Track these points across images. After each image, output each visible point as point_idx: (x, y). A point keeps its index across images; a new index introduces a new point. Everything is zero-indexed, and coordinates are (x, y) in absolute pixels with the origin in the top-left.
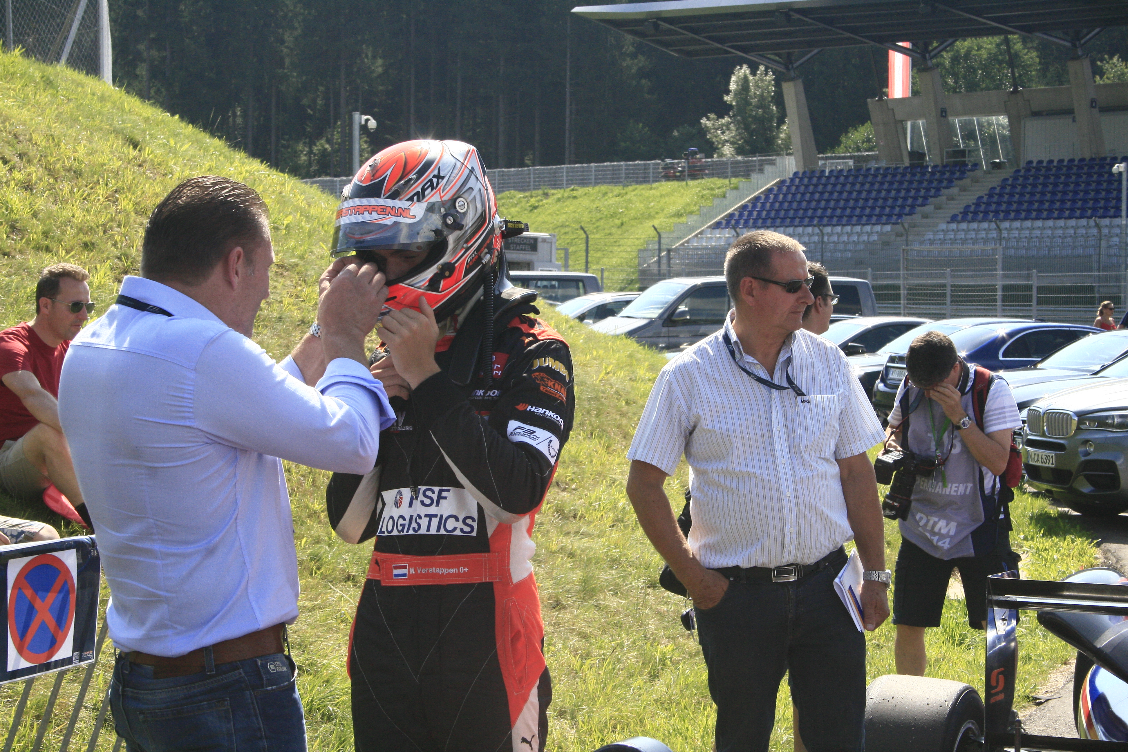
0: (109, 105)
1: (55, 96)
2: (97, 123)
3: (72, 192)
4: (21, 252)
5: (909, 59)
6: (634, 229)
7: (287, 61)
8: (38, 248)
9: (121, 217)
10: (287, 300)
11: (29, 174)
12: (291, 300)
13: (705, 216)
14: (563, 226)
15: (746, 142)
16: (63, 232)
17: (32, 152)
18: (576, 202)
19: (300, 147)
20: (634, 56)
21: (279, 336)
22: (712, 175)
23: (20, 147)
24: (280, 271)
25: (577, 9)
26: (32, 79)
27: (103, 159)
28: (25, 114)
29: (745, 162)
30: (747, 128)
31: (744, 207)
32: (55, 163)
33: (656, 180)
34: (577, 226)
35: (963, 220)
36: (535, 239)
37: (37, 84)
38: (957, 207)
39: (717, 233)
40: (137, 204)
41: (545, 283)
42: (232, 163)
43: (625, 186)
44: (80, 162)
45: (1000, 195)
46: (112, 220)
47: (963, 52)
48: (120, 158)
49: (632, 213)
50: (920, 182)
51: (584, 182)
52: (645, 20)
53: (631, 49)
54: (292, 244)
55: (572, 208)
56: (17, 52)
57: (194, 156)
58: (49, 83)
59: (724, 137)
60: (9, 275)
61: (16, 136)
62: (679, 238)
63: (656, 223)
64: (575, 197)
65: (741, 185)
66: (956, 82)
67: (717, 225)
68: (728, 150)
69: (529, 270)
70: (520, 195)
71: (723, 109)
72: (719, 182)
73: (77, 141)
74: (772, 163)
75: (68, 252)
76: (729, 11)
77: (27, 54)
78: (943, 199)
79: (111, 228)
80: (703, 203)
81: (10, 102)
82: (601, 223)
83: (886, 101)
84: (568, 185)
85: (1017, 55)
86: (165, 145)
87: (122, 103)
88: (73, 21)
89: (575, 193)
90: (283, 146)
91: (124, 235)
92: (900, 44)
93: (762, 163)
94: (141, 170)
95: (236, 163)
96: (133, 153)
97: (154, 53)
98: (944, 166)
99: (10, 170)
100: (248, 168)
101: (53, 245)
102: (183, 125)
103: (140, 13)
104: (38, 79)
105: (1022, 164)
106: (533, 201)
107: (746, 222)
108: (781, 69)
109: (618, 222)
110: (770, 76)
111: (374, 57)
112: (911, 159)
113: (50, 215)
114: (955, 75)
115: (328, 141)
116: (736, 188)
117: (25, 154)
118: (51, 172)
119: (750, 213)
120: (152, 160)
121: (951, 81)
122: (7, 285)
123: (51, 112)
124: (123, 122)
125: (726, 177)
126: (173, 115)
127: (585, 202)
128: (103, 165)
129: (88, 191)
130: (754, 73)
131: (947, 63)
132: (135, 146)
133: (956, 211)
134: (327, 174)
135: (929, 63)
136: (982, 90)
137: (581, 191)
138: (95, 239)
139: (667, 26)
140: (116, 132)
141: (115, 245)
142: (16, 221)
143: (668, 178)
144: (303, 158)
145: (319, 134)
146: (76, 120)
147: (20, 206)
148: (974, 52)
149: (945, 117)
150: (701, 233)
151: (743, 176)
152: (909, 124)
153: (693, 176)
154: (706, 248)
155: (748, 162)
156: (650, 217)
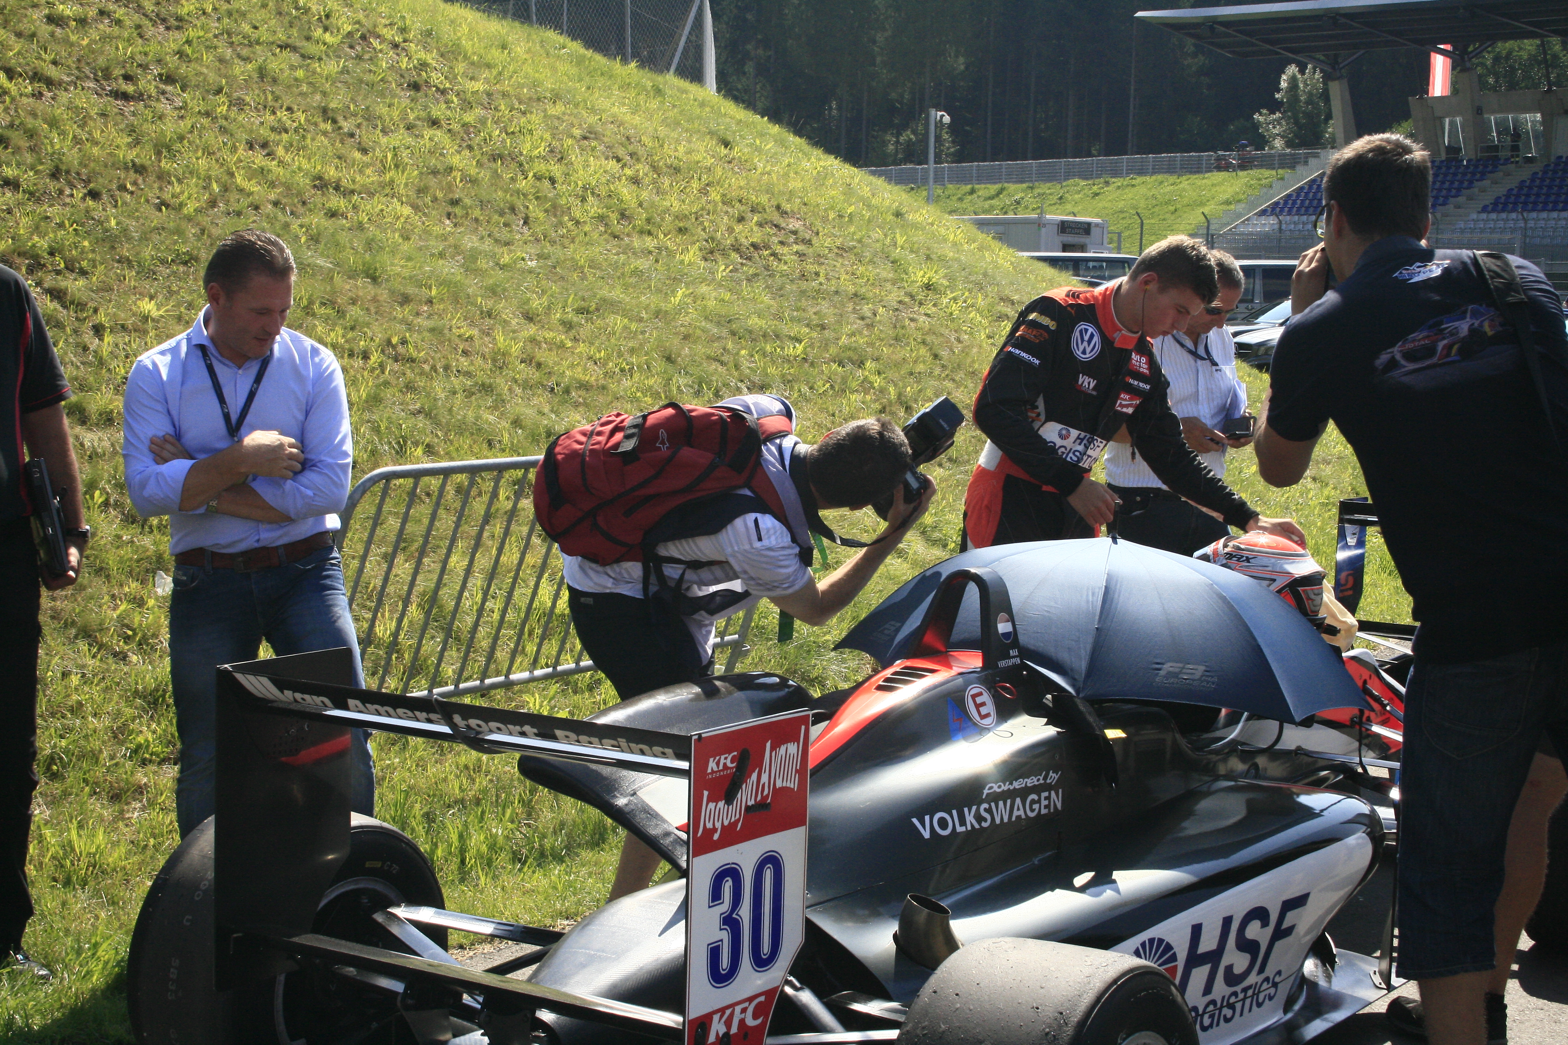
0: (708, 109)
1: (663, 103)
2: (696, 125)
3: (671, 185)
4: (628, 235)
5: (1449, 61)
6: (1185, 215)
7: (878, 60)
8: (641, 232)
9: (710, 207)
10: (843, 277)
11: (638, 171)
12: (847, 277)
13: (1252, 205)
14: (1122, 212)
15: (1296, 136)
16: (663, 219)
17: (641, 151)
18: (1136, 189)
19: (888, 137)
20: (1195, 55)
21: (835, 307)
22: (1261, 166)
23: (631, 148)
24: (840, 252)
25: (1139, 14)
26: (644, 88)
27: (699, 157)
28: (637, 120)
29: (1291, 155)
30: (1296, 122)
31: (1289, 196)
32: (658, 161)
33: (1209, 170)
34: (1133, 212)
35: (1493, 211)
36: (1089, 224)
37: (648, 92)
38: (1488, 199)
39: (1263, 220)
40: (724, 195)
41: (1095, 264)
42: (809, 160)
43: (1179, 176)
44: (680, 160)
45: (1530, 188)
46: (702, 209)
47: (1504, 53)
48: (713, 156)
49: (1186, 201)
50: (1455, 174)
51: (1142, 172)
52: (1203, 24)
53: (1192, 49)
54: (852, 230)
55: (1130, 196)
56: (633, 65)
57: (776, 154)
58: (658, 91)
59: (1276, 131)
60: (618, 254)
61: (628, 138)
62: (1228, 224)
63: (1206, 210)
64: (1133, 186)
65: (1286, 176)
66: (1496, 82)
67: (1263, 213)
68: (1278, 143)
69: (1082, 252)
70: (1083, 183)
71: (1274, 106)
72: (1267, 173)
73: (678, 142)
74: (1316, 156)
75: (665, 235)
76: (1280, 16)
77: (642, 65)
78: (1476, 190)
79: (702, 216)
80: (1250, 192)
81: (624, 109)
82: (1156, 209)
83: (1426, 99)
84: (1128, 174)
85: (1555, 57)
86: (751, 145)
87: (719, 108)
88: (681, 35)
89: (1134, 182)
90: (873, 136)
91: (712, 222)
92: (1442, 46)
93: (1307, 156)
94: (732, 165)
95: (813, 160)
96: (724, 151)
97: (760, 52)
98: (1478, 160)
99: (622, 167)
100: (822, 163)
101: (654, 230)
102: (770, 126)
103: (749, 16)
104: (649, 88)
105: (1553, 159)
106: (1095, 188)
107: (1290, 209)
108: (1328, 69)
109: (1172, 208)
110: (1318, 75)
111: (957, 56)
112: (1447, 153)
113: (653, 205)
114: (1497, 76)
115: (914, 132)
116: (1282, 179)
117: (635, 154)
118: (655, 168)
119: (1294, 202)
120: (740, 157)
121: (1491, 80)
122: (616, 262)
123: (658, 116)
124: (718, 125)
125: (1273, 169)
126: (762, 117)
127: (1143, 190)
128: (698, 162)
129: (684, 184)
130: (1302, 71)
131: (1489, 63)
132: (726, 144)
133: (1487, 203)
134: (911, 162)
135: (1468, 65)
136: (1521, 88)
137: (1139, 180)
138: (688, 224)
139: (1223, 29)
140: (711, 133)
141: (704, 230)
142: (625, 210)
143: (1219, 168)
144: (891, 147)
145: (903, 127)
146: (678, 124)
147: (628, 197)
148: (1515, 54)
149: (1481, 114)
150: (1247, 220)
151: (1289, 168)
152: (1447, 120)
153: (1243, 167)
154: (1251, 234)
155: (1294, 154)
156: (1202, 204)
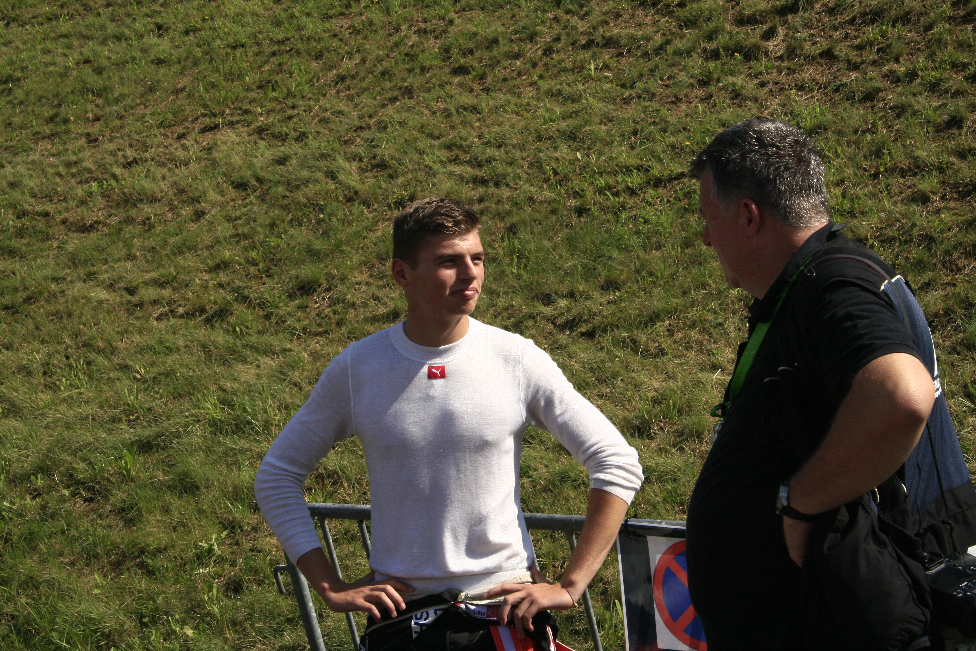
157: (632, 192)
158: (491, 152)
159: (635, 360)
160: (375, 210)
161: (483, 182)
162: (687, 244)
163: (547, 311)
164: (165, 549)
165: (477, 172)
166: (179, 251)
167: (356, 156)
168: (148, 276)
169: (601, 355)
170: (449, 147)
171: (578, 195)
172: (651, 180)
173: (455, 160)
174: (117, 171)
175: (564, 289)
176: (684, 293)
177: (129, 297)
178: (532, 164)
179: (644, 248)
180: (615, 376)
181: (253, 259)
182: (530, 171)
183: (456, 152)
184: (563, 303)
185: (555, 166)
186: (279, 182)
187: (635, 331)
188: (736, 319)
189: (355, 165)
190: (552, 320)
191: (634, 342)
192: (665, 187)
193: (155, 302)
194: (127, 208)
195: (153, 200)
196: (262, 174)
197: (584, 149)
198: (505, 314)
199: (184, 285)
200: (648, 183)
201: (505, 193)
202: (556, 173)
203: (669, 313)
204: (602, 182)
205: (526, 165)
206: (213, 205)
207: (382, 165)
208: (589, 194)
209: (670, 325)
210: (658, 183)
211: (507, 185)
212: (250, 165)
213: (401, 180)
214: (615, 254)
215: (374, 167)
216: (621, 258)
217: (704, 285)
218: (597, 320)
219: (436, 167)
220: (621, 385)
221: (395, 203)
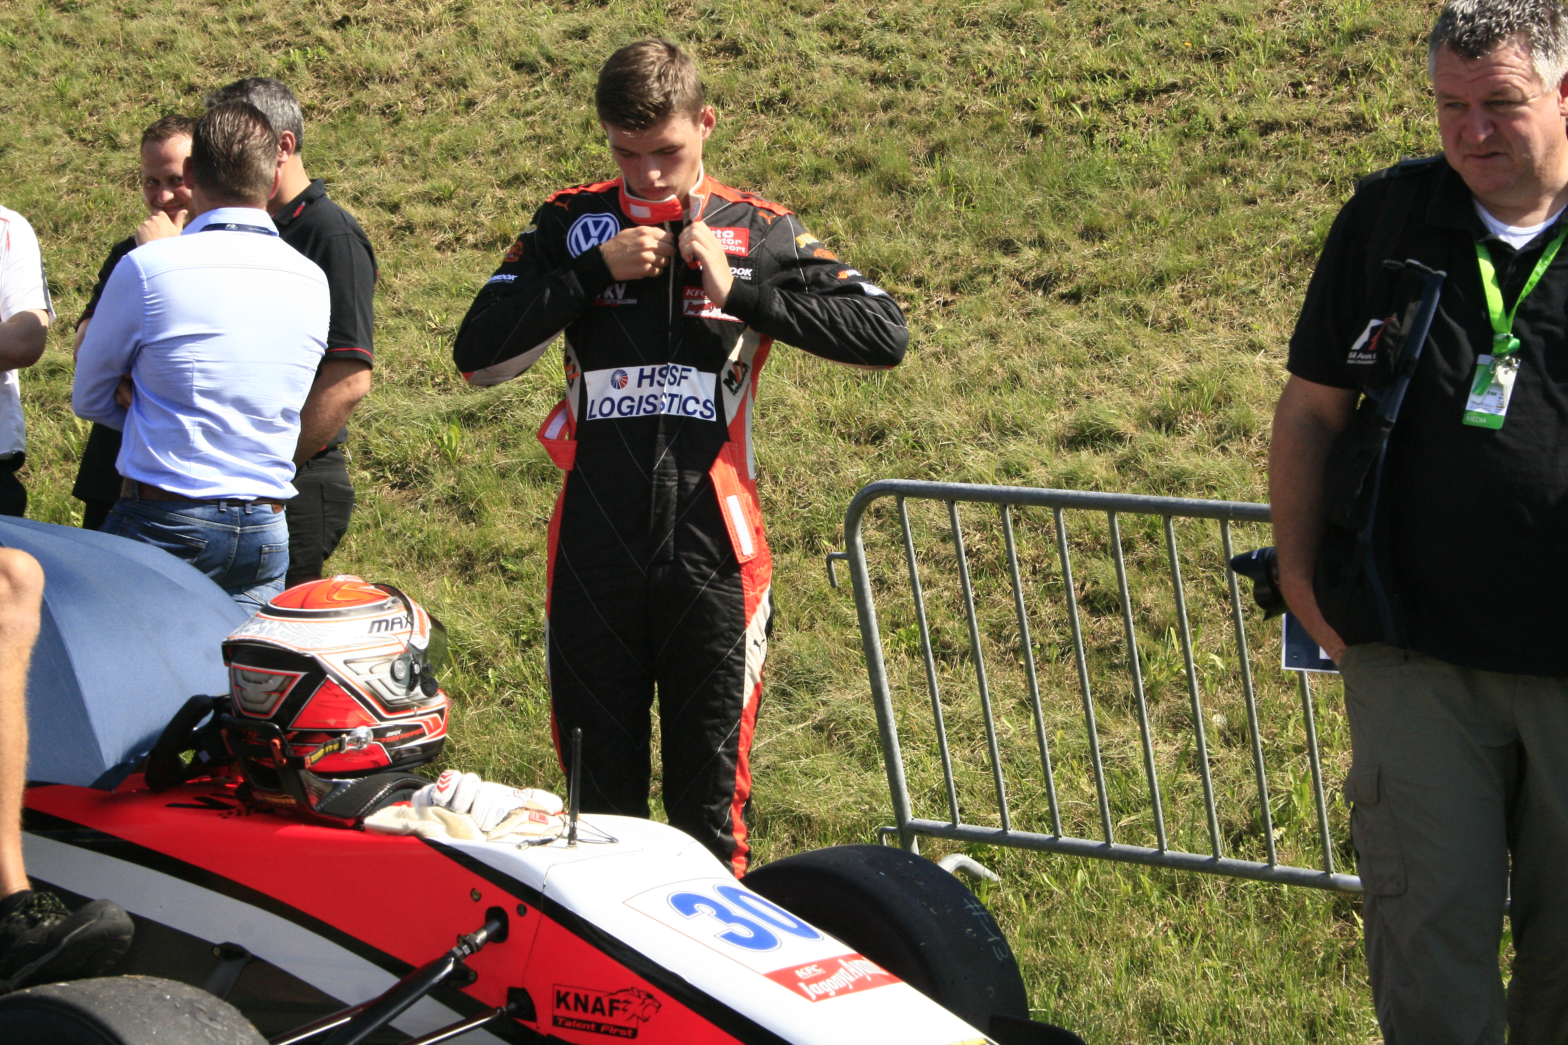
157: (1105, 106)
158: (892, 39)
159: (1144, 333)
160: (732, 112)
161: (886, 80)
162: (1192, 182)
163: (1008, 262)
164: (531, 550)
165: (875, 66)
166: (452, 153)
167: (692, 32)
168: (412, 189)
169: (1099, 326)
170: (828, 29)
171: (1029, 107)
172: (1130, 91)
173: (840, 47)
174: (326, 34)
175: (1029, 235)
176: (1200, 248)
177: (388, 216)
178: (953, 60)
179: (1133, 183)
180: (1119, 352)
181: (566, 171)
182: (952, 70)
183: (839, 36)
184: (1030, 254)
185: (989, 65)
186: (582, 65)
187: (1139, 296)
188: (1275, 284)
189: (693, 46)
190: (1016, 276)
191: (1139, 309)
192: (1150, 101)
193: (433, 226)
194: (351, 89)
195: (389, 79)
196: (553, 50)
197: (1027, 42)
198: (948, 265)
199: (468, 203)
200: (1127, 95)
201: (922, 99)
202: (990, 74)
203: (1183, 274)
204: (1061, 90)
205: (945, 59)
206: (487, 92)
207: (734, 49)
208: (1045, 107)
209: (1183, 290)
210: (1140, 95)
211: (923, 88)
212: (532, 40)
213: (764, 72)
214: (1095, 190)
215: (719, 50)
216: (1104, 196)
217: (1226, 240)
218: (1081, 279)
219: (815, 56)
220: (1128, 364)
221: (762, 103)
